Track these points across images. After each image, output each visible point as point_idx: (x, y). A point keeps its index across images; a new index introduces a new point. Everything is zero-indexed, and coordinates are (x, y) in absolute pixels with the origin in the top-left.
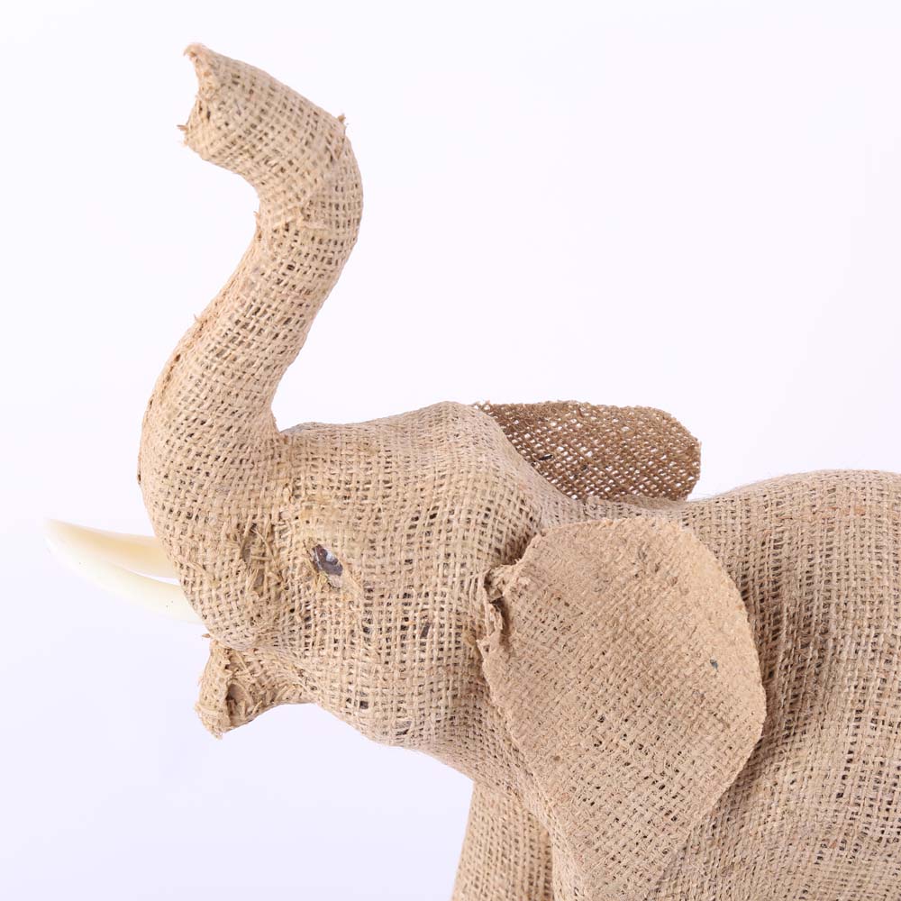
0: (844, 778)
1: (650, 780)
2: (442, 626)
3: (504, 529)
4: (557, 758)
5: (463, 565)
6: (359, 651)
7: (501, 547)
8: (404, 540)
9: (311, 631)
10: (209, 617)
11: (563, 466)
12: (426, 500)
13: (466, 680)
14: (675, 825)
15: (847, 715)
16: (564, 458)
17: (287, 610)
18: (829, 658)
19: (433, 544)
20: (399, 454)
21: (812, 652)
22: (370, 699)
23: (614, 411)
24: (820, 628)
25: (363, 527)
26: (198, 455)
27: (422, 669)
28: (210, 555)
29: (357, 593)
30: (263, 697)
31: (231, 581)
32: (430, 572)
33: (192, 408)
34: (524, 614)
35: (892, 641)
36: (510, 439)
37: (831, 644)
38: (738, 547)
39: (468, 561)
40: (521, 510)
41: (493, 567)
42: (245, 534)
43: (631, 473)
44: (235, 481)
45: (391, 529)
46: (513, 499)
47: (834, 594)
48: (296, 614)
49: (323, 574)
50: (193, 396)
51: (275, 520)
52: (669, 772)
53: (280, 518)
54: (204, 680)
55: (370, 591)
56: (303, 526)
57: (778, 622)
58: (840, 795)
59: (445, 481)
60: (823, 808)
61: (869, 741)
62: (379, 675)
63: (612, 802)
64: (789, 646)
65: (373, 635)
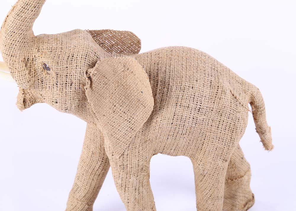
0: (173, 119)
1: (127, 120)
2: (75, 83)
3: (91, 60)
4: (104, 115)
5: (80, 68)
6: (55, 90)
7: (90, 64)
8: (66, 62)
9: (43, 85)
10: (17, 81)
11: (107, 46)
12: (71, 52)
13: (82, 96)
14: (133, 131)
15: (174, 104)
16: (107, 44)
17: (37, 79)
18: (169, 91)
19: (73, 63)
20: (65, 41)
21: (166, 89)
22: (58, 101)
23: (119, 32)
24: (168, 84)
25: (55, 59)
26: (13, 40)
27: (71, 94)
28: (17, 66)
29: (54, 75)
30: (32, 101)
31: (23, 72)
32: (72, 70)
33: (11, 29)
34: (96, 80)
35: (185, 87)
36: (94, 39)
37: (170, 87)
38: (148, 64)
39: (82, 67)
40: (95, 55)
41: (88, 69)
42: (26, 61)
43: (124, 47)
44: (23, 47)
45: (62, 59)
46: (93, 52)
47: (171, 75)
48: (39, 80)
49: (46, 70)
50: (11, 26)
51: (34, 57)
52: (131, 118)
53: (35, 57)
54: (18, 97)
55: (57, 74)
56: (41, 59)
57: (158, 82)
58: (172, 123)
59: (76, 48)
60: (168, 126)
61: (179, 110)
62: (60, 95)
63: (118, 125)
64: (160, 88)
65: (59, 85)
